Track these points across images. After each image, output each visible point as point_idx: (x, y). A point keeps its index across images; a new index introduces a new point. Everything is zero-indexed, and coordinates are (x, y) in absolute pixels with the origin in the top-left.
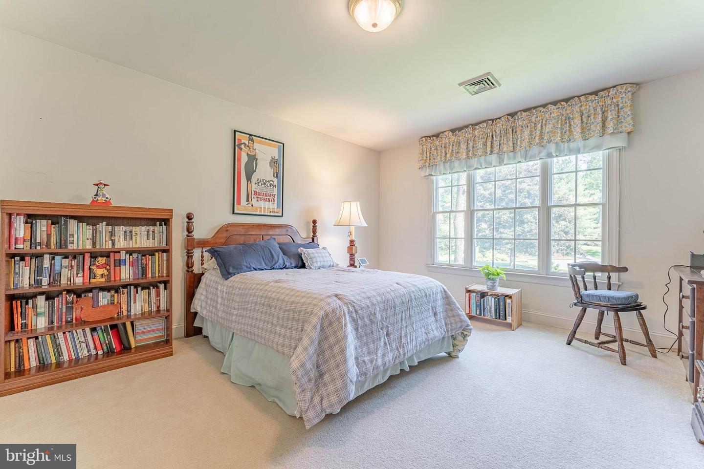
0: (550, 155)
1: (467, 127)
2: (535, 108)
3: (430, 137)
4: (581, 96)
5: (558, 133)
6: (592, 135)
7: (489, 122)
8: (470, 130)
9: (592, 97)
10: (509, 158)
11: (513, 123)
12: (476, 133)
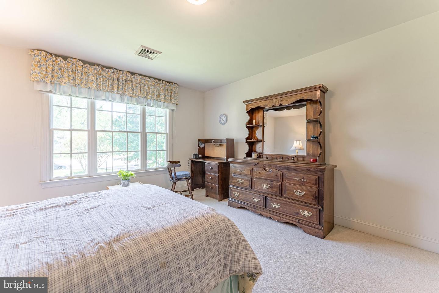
0: (149, 105)
1: (99, 65)
2: (144, 76)
3: (51, 54)
4: (164, 81)
5: (155, 95)
6: (166, 101)
7: (115, 70)
8: (99, 68)
9: (167, 84)
10: (128, 100)
11: (131, 78)
12: (104, 73)
